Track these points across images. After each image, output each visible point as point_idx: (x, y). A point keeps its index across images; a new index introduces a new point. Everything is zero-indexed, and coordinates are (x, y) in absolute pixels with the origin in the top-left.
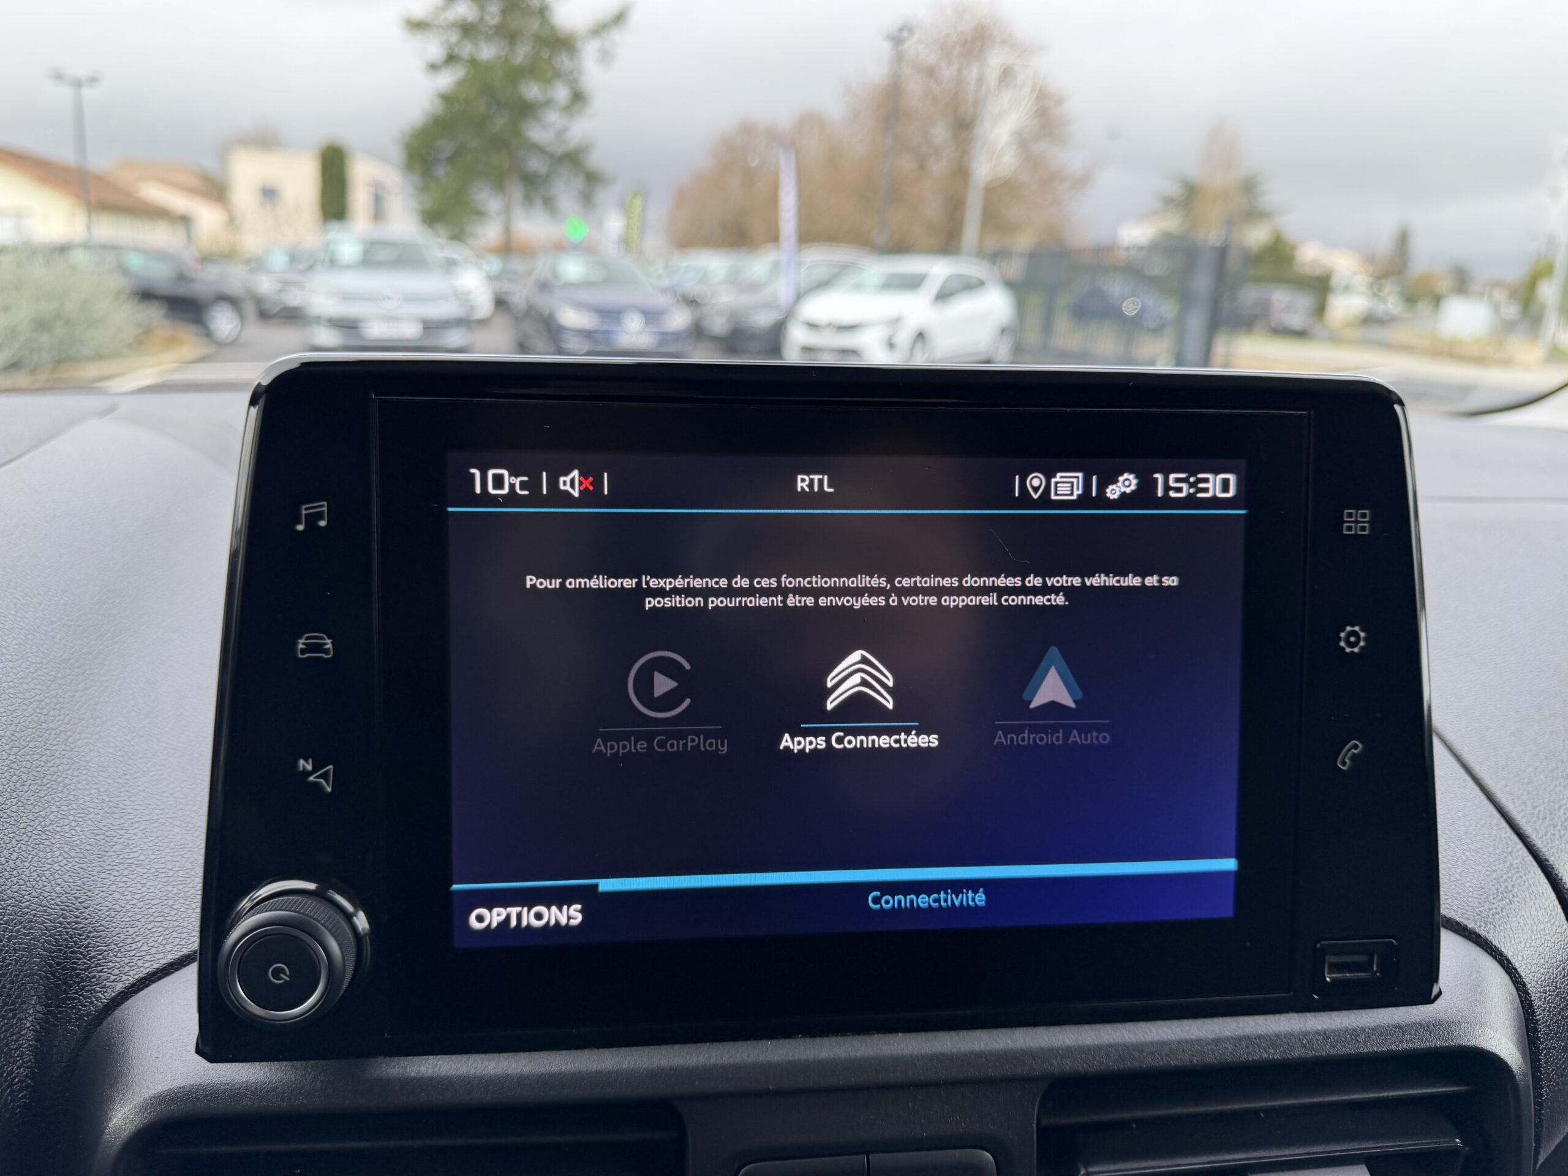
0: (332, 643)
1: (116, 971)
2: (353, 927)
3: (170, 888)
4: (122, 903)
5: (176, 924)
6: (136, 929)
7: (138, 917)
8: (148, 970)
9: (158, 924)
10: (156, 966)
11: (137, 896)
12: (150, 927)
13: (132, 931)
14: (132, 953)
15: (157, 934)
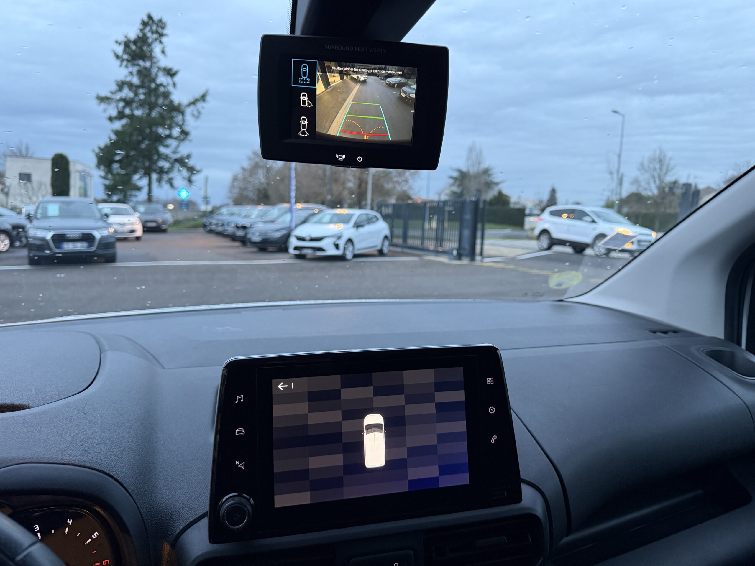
0: (245, 430)
1: (179, 523)
2: (250, 503)
3: (187, 500)
4: (176, 505)
5: (192, 509)
6: (182, 512)
7: (181, 508)
8: (188, 522)
9: (187, 510)
10: (190, 521)
11: (180, 503)
12: (185, 511)
13: (181, 512)
14: (183, 518)
15: (188, 512)
